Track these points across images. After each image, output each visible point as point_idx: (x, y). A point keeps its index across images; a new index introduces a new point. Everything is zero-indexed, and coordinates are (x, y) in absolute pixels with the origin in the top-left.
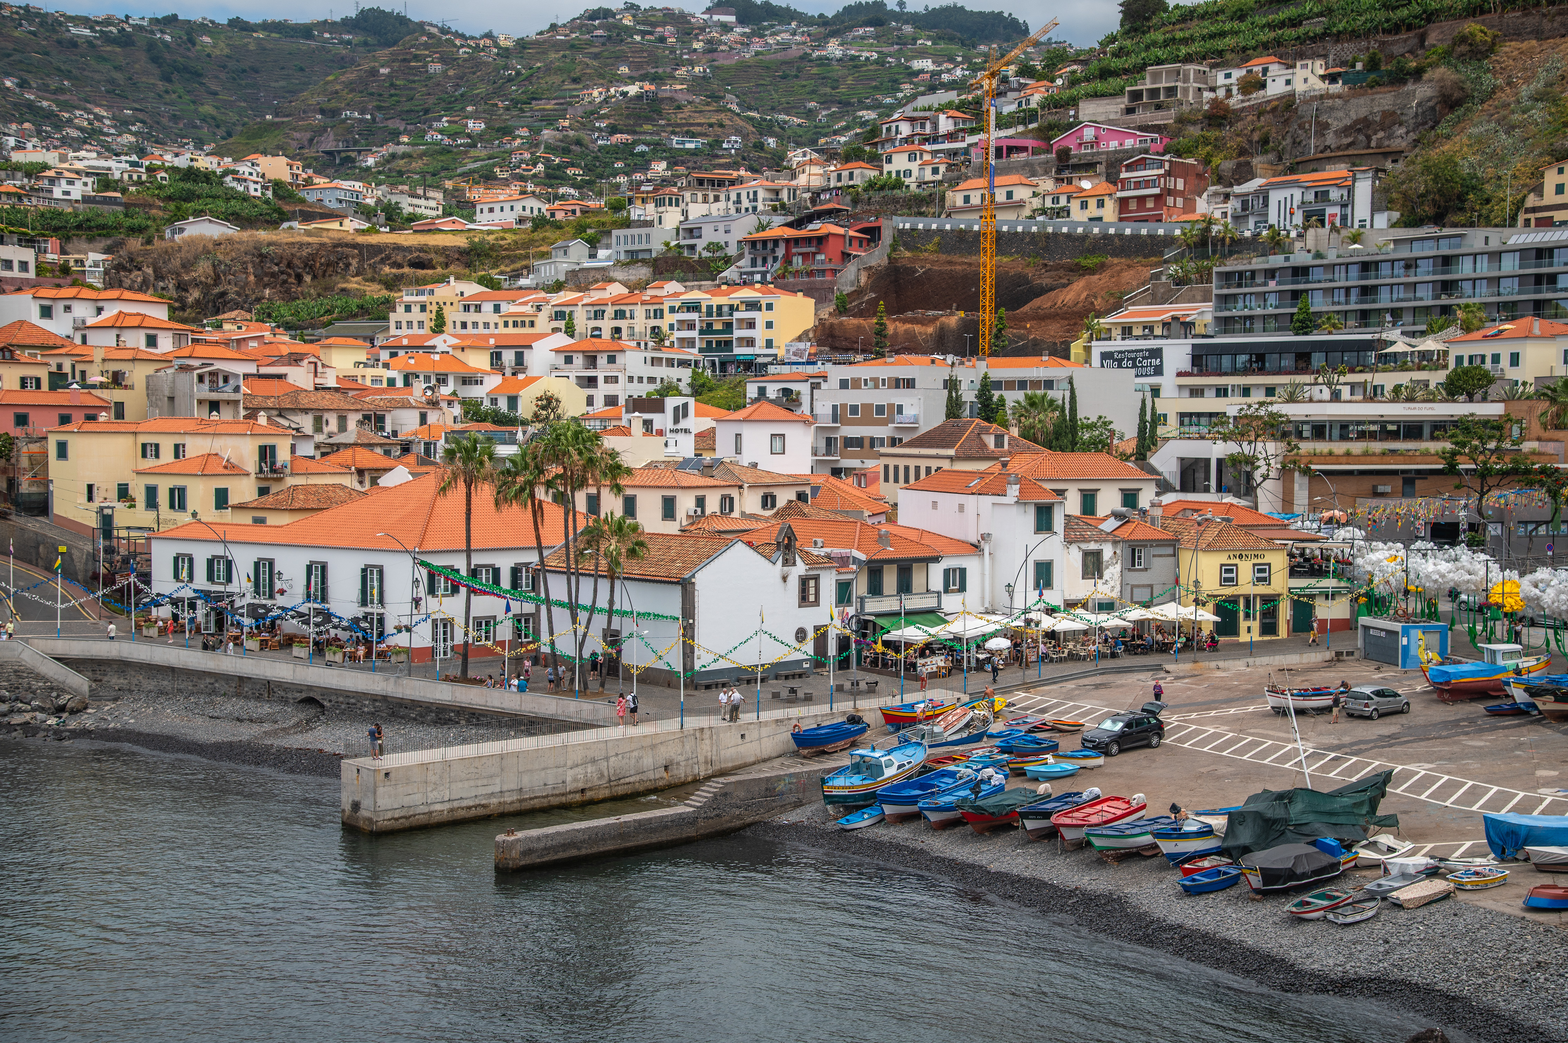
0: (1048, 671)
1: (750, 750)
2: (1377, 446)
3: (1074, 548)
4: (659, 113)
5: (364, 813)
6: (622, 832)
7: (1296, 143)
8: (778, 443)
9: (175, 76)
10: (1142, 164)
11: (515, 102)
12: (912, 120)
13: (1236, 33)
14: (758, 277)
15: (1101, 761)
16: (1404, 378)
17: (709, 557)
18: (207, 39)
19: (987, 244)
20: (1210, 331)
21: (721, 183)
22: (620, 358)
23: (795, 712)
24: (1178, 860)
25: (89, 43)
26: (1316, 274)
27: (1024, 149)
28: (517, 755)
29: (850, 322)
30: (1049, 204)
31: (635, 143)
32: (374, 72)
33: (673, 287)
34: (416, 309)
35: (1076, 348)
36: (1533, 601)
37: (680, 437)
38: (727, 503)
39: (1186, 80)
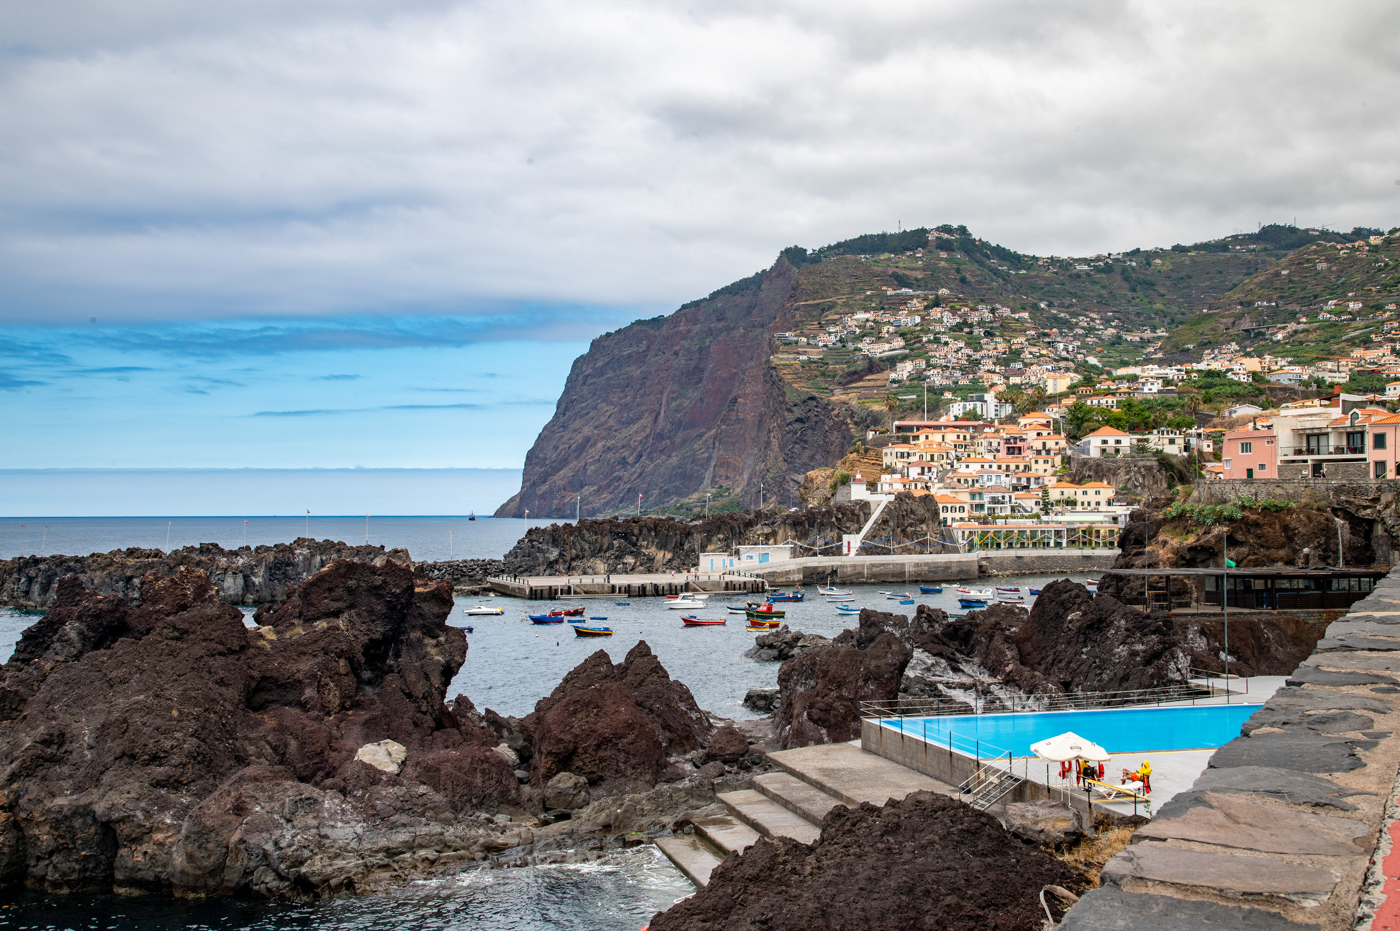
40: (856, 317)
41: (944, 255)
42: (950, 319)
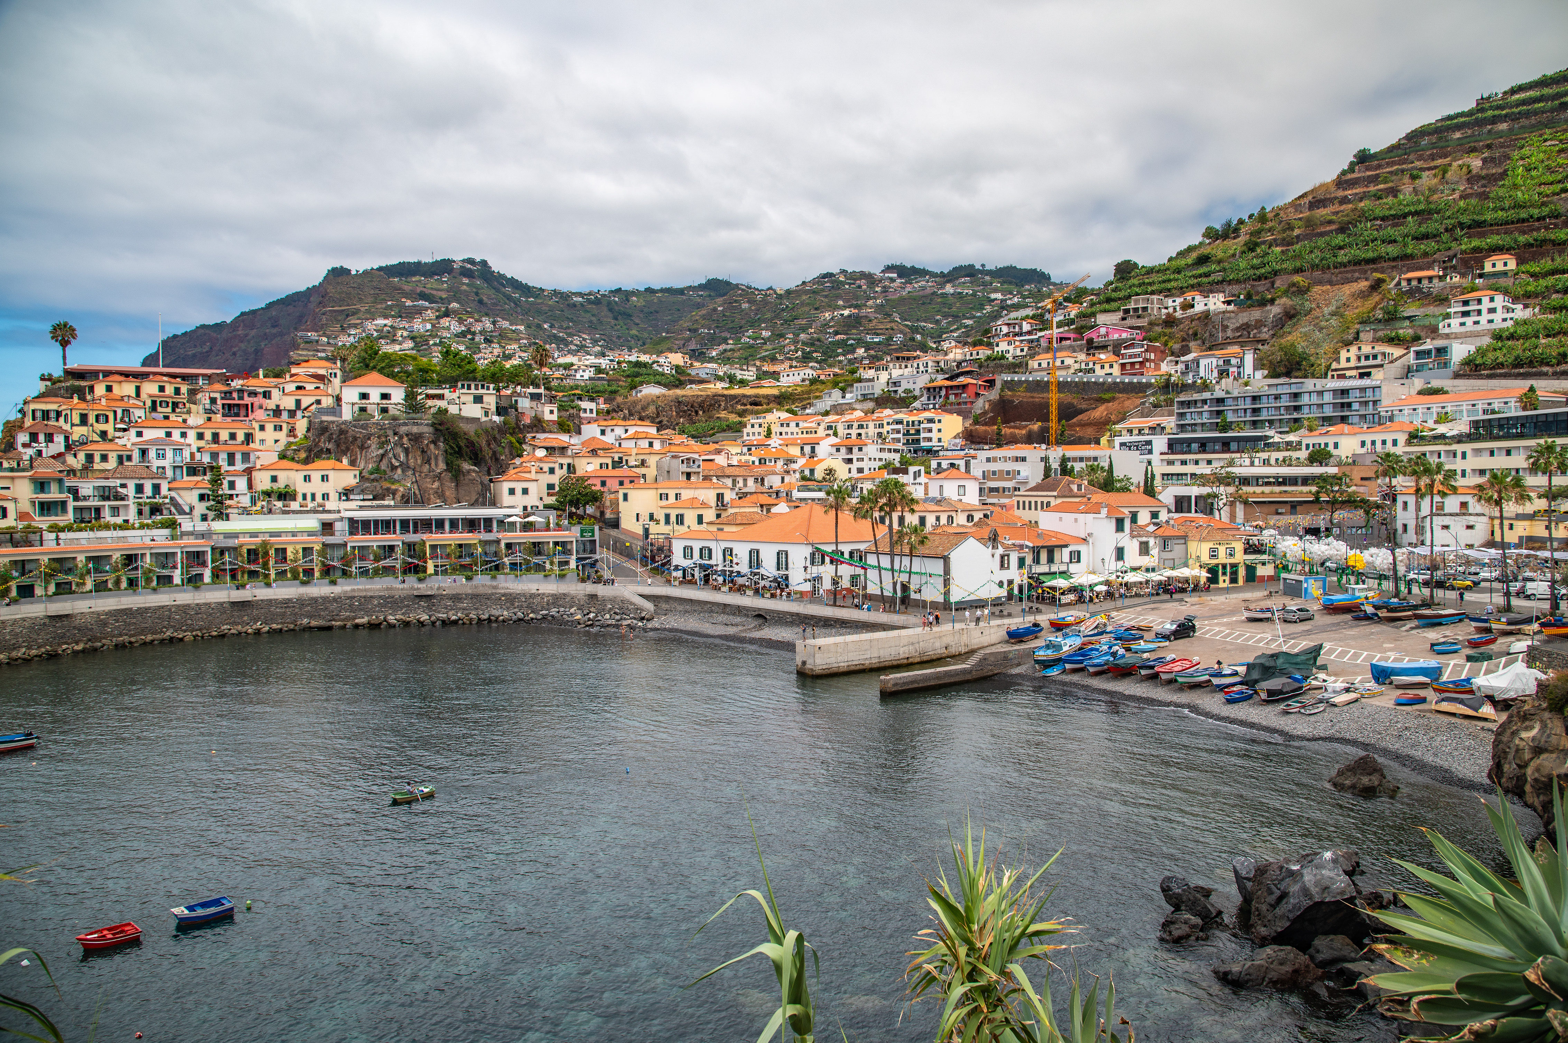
0: (1127, 602)
1: (985, 640)
2: (1277, 489)
3: (1135, 540)
4: (860, 324)
5: (808, 666)
6: (938, 676)
7: (1211, 335)
8: (962, 489)
9: (620, 317)
10: (1132, 346)
11: (786, 321)
12: (1008, 325)
13: (1177, 280)
14: (931, 406)
15: (1167, 643)
16: (1280, 455)
17: (957, 545)
18: (634, 298)
19: (1053, 388)
20: (1175, 431)
21: (908, 359)
22: (864, 449)
23: (1007, 621)
24: (1221, 688)
25: (582, 305)
26: (1229, 402)
27: (1069, 339)
28: (878, 640)
29: (981, 428)
30: (1083, 366)
31: (848, 339)
32: (715, 310)
33: (888, 412)
34: (756, 426)
35: (1104, 440)
36: (1371, 565)
37: (917, 486)
38: (950, 519)
39: (1152, 303)
40: (376, 322)
41: (466, 281)
42: (456, 327)
